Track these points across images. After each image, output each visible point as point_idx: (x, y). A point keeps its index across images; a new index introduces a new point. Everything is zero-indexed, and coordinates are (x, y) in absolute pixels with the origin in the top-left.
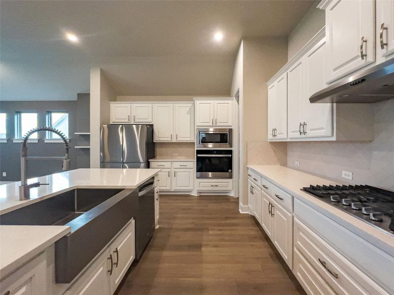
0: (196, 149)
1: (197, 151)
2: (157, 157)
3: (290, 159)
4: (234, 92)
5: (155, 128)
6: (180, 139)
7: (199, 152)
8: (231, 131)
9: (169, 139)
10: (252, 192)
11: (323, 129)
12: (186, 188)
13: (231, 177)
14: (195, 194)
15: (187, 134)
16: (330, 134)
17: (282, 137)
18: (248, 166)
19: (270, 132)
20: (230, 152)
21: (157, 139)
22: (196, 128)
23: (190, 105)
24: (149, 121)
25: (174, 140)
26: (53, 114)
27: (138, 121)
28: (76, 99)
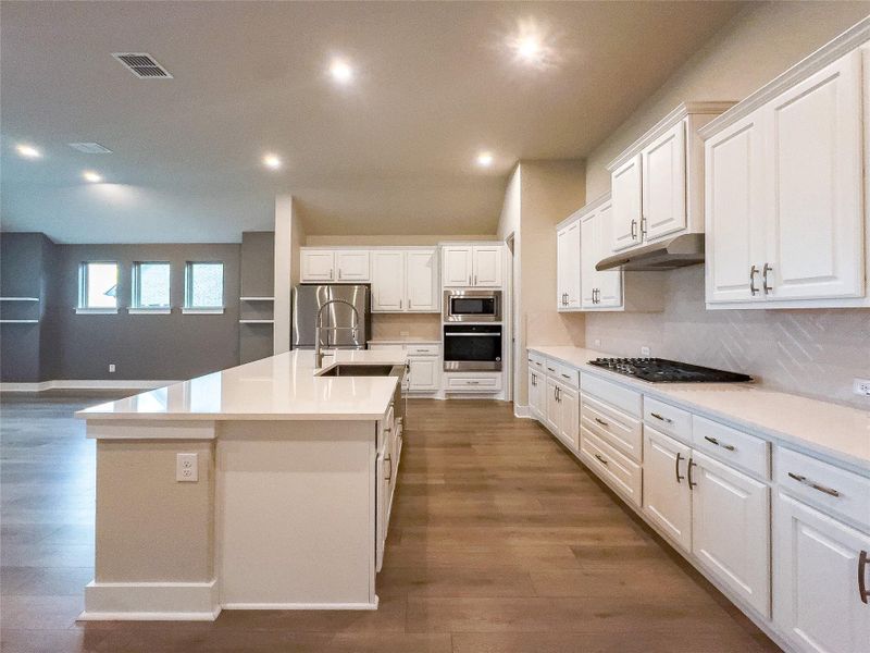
0: (443, 323)
1: (445, 327)
2: (374, 338)
3: (588, 338)
4: (506, 235)
5: (374, 289)
6: (416, 308)
7: (448, 328)
8: (498, 294)
9: (397, 308)
10: (534, 384)
11: (613, 297)
12: (428, 388)
13: (498, 369)
14: (440, 396)
15: (426, 300)
16: (619, 303)
17: (575, 305)
18: (528, 348)
19: (560, 298)
20: (498, 329)
21: (376, 308)
22: (443, 289)
23: (432, 252)
24: (363, 278)
25: (405, 310)
26: (195, 266)
27: (346, 278)
28: (240, 241)
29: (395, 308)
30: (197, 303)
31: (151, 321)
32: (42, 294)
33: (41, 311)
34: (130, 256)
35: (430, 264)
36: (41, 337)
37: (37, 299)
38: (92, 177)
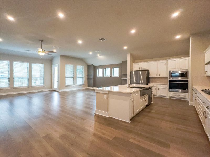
0: (168, 79)
2: (150, 83)
5: (150, 71)
6: (161, 76)
7: (169, 81)
8: (187, 72)
9: (156, 76)
12: (164, 95)
13: (188, 92)
14: (168, 97)
15: (164, 74)
20: (187, 81)
21: (150, 76)
22: (169, 71)
23: (166, 61)
24: (147, 69)
25: (158, 76)
26: (114, 68)
27: (143, 69)
28: (121, 63)
29: (155, 76)
30: (114, 75)
31: (107, 78)
32: (93, 74)
33: (93, 77)
34: (104, 67)
35: (165, 64)
36: (93, 81)
37: (92, 75)
38: (98, 55)
